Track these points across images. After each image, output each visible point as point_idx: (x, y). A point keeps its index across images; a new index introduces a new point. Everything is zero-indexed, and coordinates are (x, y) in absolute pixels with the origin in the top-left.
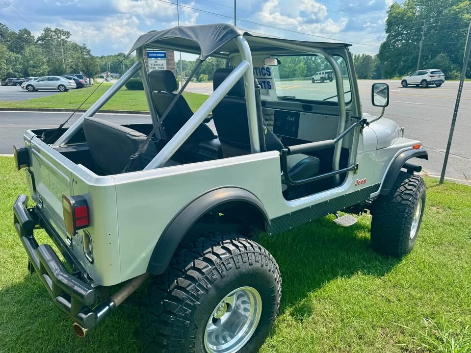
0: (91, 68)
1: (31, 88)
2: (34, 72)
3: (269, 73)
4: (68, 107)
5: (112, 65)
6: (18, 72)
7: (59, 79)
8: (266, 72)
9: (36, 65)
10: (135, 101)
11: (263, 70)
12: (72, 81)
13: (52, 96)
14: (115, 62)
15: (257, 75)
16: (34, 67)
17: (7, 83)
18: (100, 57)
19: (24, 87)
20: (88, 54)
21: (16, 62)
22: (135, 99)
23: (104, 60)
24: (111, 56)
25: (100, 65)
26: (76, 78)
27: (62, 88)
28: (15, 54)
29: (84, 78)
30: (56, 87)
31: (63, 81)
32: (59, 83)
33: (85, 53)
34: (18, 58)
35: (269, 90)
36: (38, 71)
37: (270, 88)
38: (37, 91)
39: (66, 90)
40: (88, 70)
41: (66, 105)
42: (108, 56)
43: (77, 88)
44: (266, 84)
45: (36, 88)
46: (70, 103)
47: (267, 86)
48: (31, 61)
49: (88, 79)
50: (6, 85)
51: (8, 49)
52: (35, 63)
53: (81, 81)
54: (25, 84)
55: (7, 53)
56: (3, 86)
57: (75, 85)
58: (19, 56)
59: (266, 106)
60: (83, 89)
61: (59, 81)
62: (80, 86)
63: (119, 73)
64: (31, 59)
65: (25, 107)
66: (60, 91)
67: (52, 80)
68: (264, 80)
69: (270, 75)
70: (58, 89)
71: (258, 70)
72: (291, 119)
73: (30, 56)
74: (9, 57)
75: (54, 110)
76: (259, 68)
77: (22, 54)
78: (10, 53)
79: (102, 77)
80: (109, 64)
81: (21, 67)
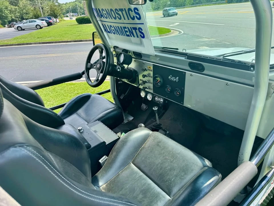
0: (56, 12)
1: (20, 29)
2: (27, 17)
3: (138, 16)
4: (36, 41)
5: (72, 8)
6: (18, 18)
7: (36, 21)
8: (135, 15)
9: (28, 12)
10: (80, 32)
11: (130, 12)
12: (44, 22)
13: (29, 33)
14: (74, 6)
15: (125, 19)
16: (27, 14)
17: (10, 26)
18: (65, 3)
19: (15, 28)
20: (57, 2)
21: (16, 12)
22: (80, 31)
23: (67, 5)
24: (72, 2)
25: (65, 9)
26: (47, 19)
27: (38, 27)
28: (14, 7)
29: (52, 19)
30: (35, 26)
31: (38, 22)
32: (36, 24)
33: (55, 2)
34: (16, 9)
35: (143, 39)
36: (29, 16)
37: (144, 37)
38: (24, 30)
39: (41, 28)
40: (54, 13)
41: (35, 40)
42: (70, 3)
43: (48, 26)
44: (137, 31)
45: (23, 28)
46: (38, 38)
47: (139, 34)
48: (24, 10)
49: (55, 19)
50: (10, 27)
51: (10, 4)
52: (27, 11)
53: (50, 21)
54: (16, 26)
55: (10, 6)
56: (9, 27)
57: (46, 25)
58: (17, 7)
59: (143, 58)
60: (51, 26)
61: (35, 23)
62: (49, 24)
63: (77, 13)
64: (24, 9)
65: (9, 43)
66: (38, 29)
67: (32, 22)
68: (134, 26)
69: (139, 19)
70: (36, 27)
71: (124, 12)
72: (173, 79)
73: (23, 7)
74: (11, 9)
75: (27, 44)
76: (125, 9)
77: (18, 6)
78: (11, 6)
79: (67, 16)
80: (71, 8)
81: (19, 14)
